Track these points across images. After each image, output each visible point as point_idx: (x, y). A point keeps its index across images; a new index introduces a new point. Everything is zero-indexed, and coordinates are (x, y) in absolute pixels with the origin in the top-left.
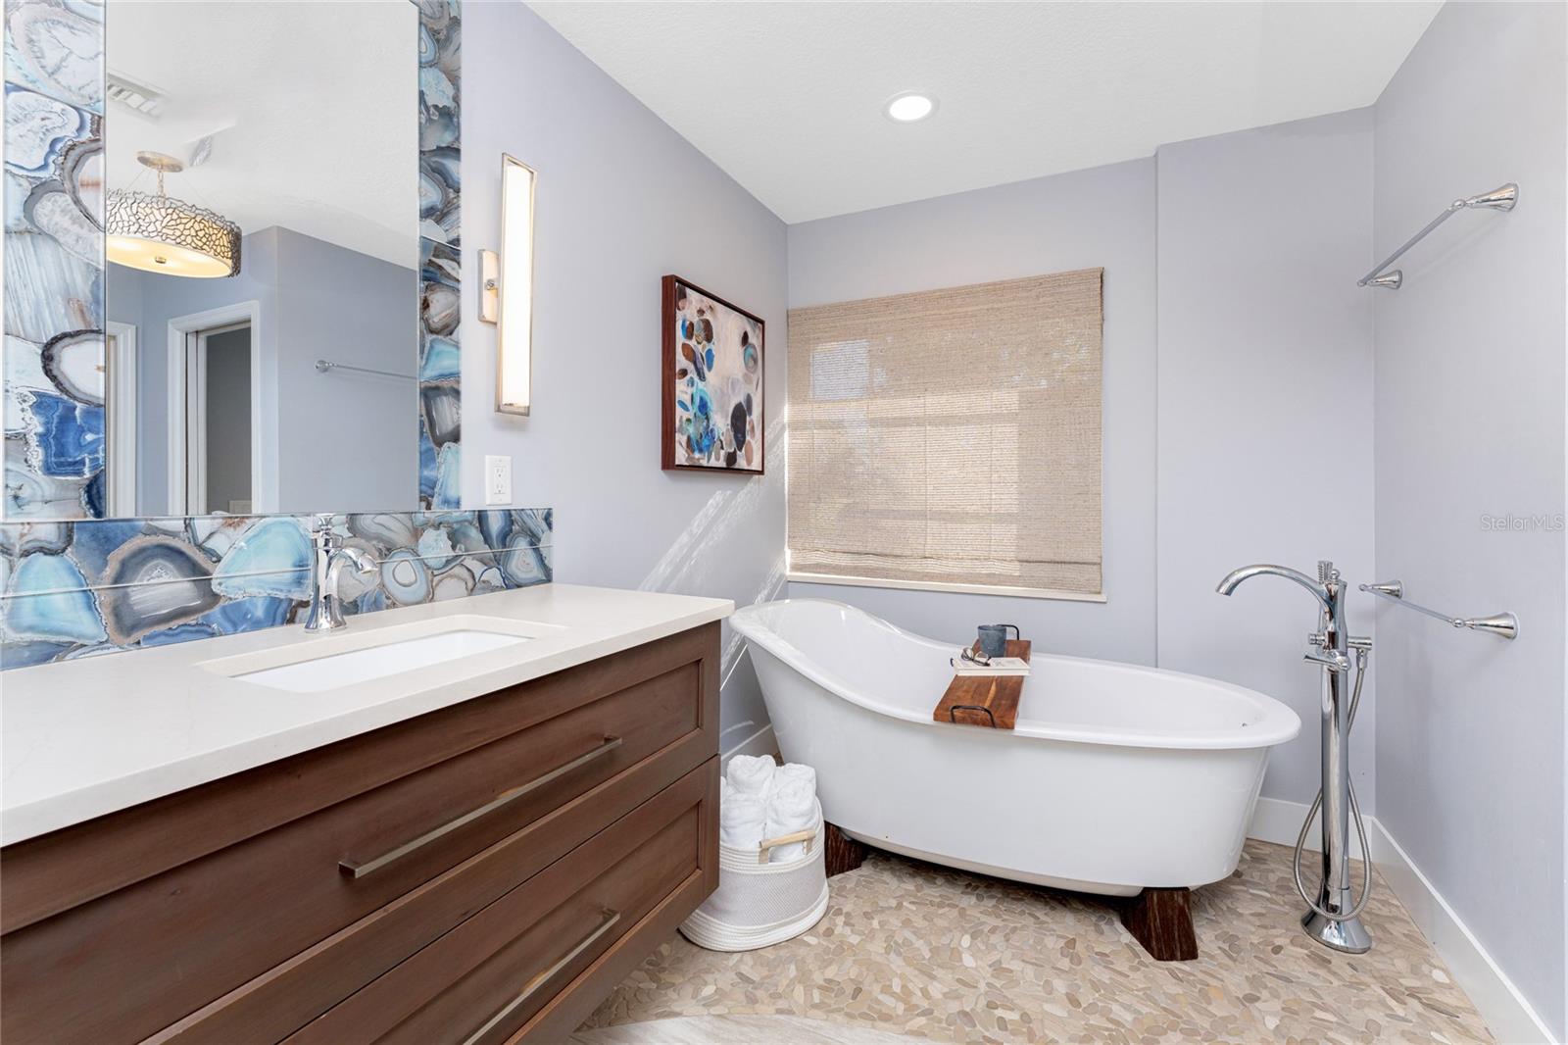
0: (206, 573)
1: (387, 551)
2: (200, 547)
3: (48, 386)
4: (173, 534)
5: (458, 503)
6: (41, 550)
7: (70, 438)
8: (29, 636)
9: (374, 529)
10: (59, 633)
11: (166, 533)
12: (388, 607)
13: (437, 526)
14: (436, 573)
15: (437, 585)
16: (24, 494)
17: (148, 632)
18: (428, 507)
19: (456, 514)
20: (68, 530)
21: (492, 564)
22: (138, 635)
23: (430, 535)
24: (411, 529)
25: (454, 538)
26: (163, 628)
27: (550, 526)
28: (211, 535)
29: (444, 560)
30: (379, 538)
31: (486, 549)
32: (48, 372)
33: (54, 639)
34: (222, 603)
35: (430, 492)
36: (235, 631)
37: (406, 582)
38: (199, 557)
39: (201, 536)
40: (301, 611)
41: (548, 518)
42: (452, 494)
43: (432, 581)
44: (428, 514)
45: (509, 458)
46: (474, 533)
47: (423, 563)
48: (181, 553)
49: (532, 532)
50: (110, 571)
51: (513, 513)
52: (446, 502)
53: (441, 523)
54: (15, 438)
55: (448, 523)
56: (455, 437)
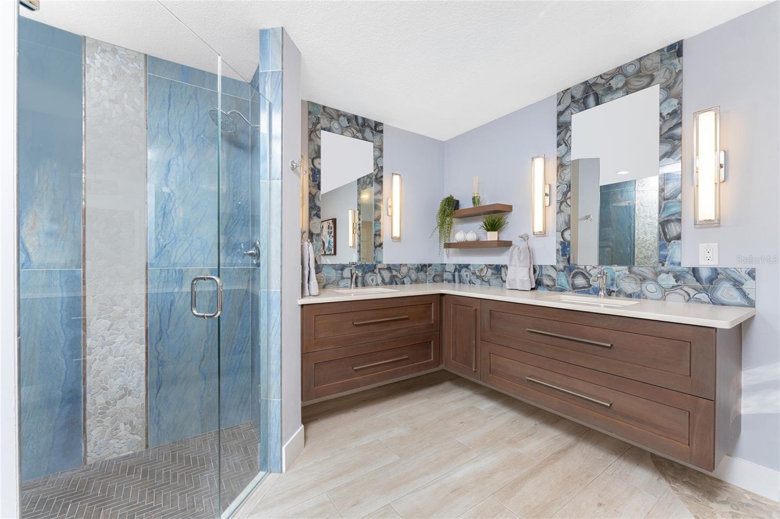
0: (588, 279)
1: (644, 279)
2: (588, 273)
3: (562, 240)
4: (582, 269)
5: (680, 264)
6: (561, 271)
7: (565, 250)
8: (559, 287)
9: (638, 272)
10: (563, 287)
11: (580, 269)
12: (644, 298)
13: (668, 273)
14: (666, 290)
15: (667, 295)
16: (559, 260)
17: (578, 290)
18: (663, 265)
19: (678, 268)
20: (565, 267)
21: (702, 291)
22: (576, 291)
23: (663, 276)
24: (654, 272)
25: (677, 278)
26: (580, 290)
27: (754, 278)
28: (590, 270)
29: (671, 286)
30: (640, 275)
31: (698, 284)
32: (562, 237)
33: (563, 288)
34: (592, 287)
35: (664, 260)
36: (595, 294)
37: (652, 291)
38: (587, 275)
39: (588, 270)
40: (613, 293)
41: (752, 274)
42: (676, 260)
43: (665, 293)
44: (662, 268)
45: (716, 244)
46: (690, 277)
47: (660, 285)
48: (584, 274)
49: (734, 279)
50: (571, 276)
51: (718, 269)
52: (673, 263)
53: (669, 272)
54: (558, 250)
55: (673, 272)
56: (678, 237)
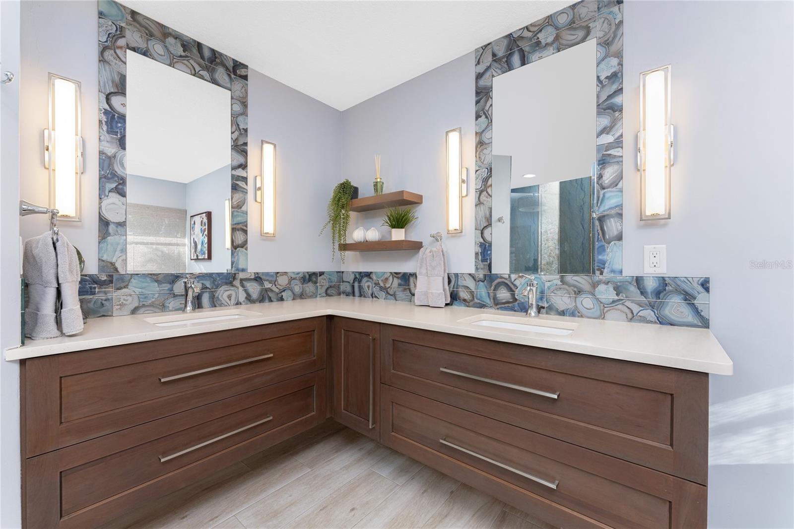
0: (514, 292)
1: (579, 292)
2: (512, 283)
3: (482, 240)
4: (506, 279)
5: (621, 272)
6: (481, 281)
7: (485, 253)
8: (479, 301)
9: (572, 282)
10: (483, 302)
11: (504, 278)
12: (578, 317)
13: (607, 283)
14: (605, 306)
15: (607, 312)
16: (478, 267)
17: (500, 306)
18: (602, 273)
19: (619, 278)
20: (485, 276)
21: (647, 307)
22: (498, 306)
23: (602, 287)
24: (591, 283)
25: (618, 290)
26: (503, 306)
27: (707, 290)
28: (515, 280)
29: (611, 300)
30: (575, 286)
31: (643, 298)
32: (482, 237)
33: (483, 303)
34: (518, 302)
35: (602, 266)
36: (521, 312)
37: (588, 307)
38: (512, 286)
39: (513, 280)
40: (542, 310)
41: (705, 285)
42: (617, 267)
43: (604, 310)
44: (601, 277)
45: (665, 246)
46: (633, 289)
47: (597, 299)
48: (507, 284)
49: (685, 292)
50: (492, 288)
51: (667, 279)
52: (613, 271)
53: (609, 282)
54: (477, 254)
55: (614, 282)
56: (619, 238)
